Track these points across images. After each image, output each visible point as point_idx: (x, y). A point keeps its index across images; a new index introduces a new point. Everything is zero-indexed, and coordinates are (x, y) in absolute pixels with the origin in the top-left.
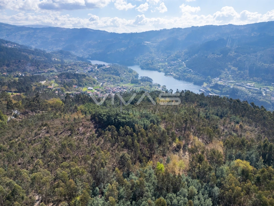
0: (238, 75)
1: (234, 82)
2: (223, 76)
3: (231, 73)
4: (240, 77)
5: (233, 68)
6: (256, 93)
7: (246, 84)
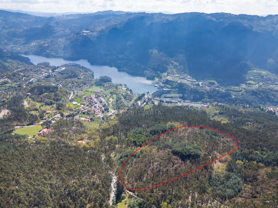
0: (180, 69)
1: (178, 75)
2: (169, 71)
3: (174, 67)
4: (182, 71)
5: (175, 63)
6: (195, 85)
7: (187, 77)
